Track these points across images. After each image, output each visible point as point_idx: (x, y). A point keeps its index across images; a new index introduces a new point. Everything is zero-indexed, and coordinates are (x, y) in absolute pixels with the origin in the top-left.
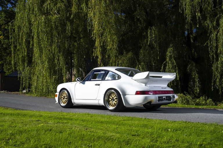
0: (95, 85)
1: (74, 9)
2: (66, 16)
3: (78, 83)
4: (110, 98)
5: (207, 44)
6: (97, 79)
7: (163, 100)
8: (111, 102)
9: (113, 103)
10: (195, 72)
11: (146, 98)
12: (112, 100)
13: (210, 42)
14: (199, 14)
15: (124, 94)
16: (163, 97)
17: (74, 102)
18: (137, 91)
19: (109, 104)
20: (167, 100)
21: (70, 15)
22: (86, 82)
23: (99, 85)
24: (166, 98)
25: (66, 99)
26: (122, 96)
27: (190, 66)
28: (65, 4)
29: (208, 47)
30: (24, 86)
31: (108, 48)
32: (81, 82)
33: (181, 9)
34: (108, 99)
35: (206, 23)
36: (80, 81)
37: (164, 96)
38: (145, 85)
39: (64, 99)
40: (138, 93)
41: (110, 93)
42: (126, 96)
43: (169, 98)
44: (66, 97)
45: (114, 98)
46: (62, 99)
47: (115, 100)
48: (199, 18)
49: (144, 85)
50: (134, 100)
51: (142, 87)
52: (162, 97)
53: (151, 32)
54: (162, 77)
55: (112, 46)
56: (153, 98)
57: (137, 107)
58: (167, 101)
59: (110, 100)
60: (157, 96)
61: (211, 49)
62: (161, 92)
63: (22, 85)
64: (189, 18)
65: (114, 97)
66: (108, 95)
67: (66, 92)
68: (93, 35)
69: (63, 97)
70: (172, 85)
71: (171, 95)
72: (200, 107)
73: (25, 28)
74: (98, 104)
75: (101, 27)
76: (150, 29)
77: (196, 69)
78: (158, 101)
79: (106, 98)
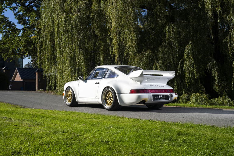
0: (96, 83)
1: (94, 7)
2: (86, 15)
3: (81, 81)
4: (107, 97)
5: (227, 40)
6: (98, 78)
7: (159, 99)
8: (108, 100)
9: (110, 101)
10: (215, 70)
11: (139, 97)
12: (109, 98)
13: (230, 38)
14: (220, 9)
15: (120, 93)
16: (160, 96)
17: (78, 101)
18: (131, 90)
19: (107, 103)
20: (163, 98)
21: (90, 13)
22: (88, 81)
23: (98, 83)
24: (163, 97)
25: (71, 98)
26: (117, 95)
27: (211, 64)
28: (85, 2)
29: (227, 43)
30: (50, 85)
31: (127, 46)
32: (83, 81)
33: (200, 4)
34: (106, 98)
35: (229, 18)
36: (82, 79)
37: (161, 94)
38: (141, 84)
39: (69, 97)
40: (132, 92)
41: (107, 91)
42: (121, 94)
43: (166, 97)
44: (71, 96)
45: (111, 97)
46: (68, 97)
47: (112, 99)
48: (220, 12)
49: (139, 83)
50: (128, 98)
51: (138, 86)
52: (158, 96)
53: (169, 29)
54: (162, 75)
55: (131, 44)
56: (147, 96)
57: (132, 105)
58: (164, 100)
59: (107, 98)
60: (152, 94)
61: (230, 45)
62: (157, 91)
63: (48, 83)
64: (210, 13)
65: (110, 95)
66: (106, 93)
67: (71, 90)
68: (110, 33)
69: (68, 95)
70: (189, 83)
71: (169, 94)
72: (207, 107)
73: (49, 27)
74: (97, 103)
75: (119, 24)
76: (168, 26)
77: (216, 67)
78: (153, 100)
79: (104, 97)
